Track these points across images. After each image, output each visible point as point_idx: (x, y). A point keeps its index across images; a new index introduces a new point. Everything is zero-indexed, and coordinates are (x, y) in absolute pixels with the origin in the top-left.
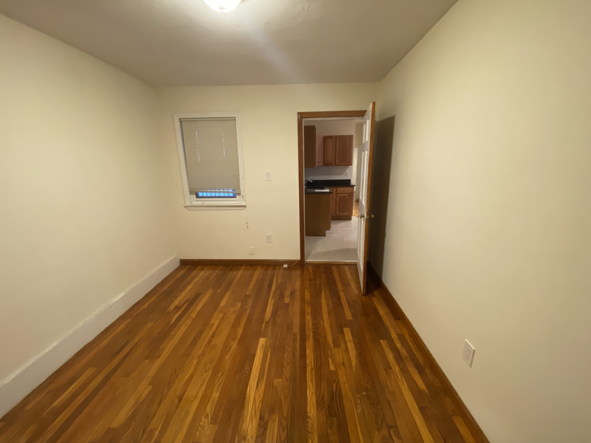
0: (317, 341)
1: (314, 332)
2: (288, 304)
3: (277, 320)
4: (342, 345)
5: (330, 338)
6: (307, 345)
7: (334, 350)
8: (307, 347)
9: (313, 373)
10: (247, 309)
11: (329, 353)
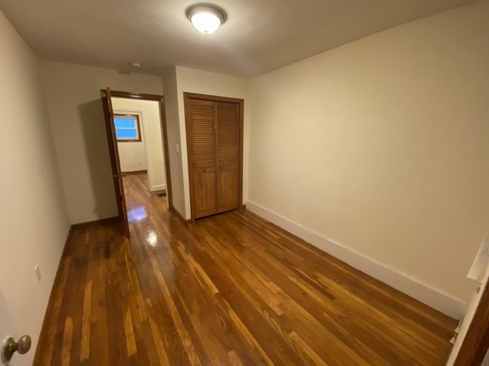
0: (167, 316)
1: (172, 324)
2: (227, 352)
3: (221, 317)
4: (139, 327)
5: (154, 326)
6: (175, 307)
7: (148, 316)
8: (175, 305)
9: (163, 290)
10: (263, 312)
11: (153, 311)
